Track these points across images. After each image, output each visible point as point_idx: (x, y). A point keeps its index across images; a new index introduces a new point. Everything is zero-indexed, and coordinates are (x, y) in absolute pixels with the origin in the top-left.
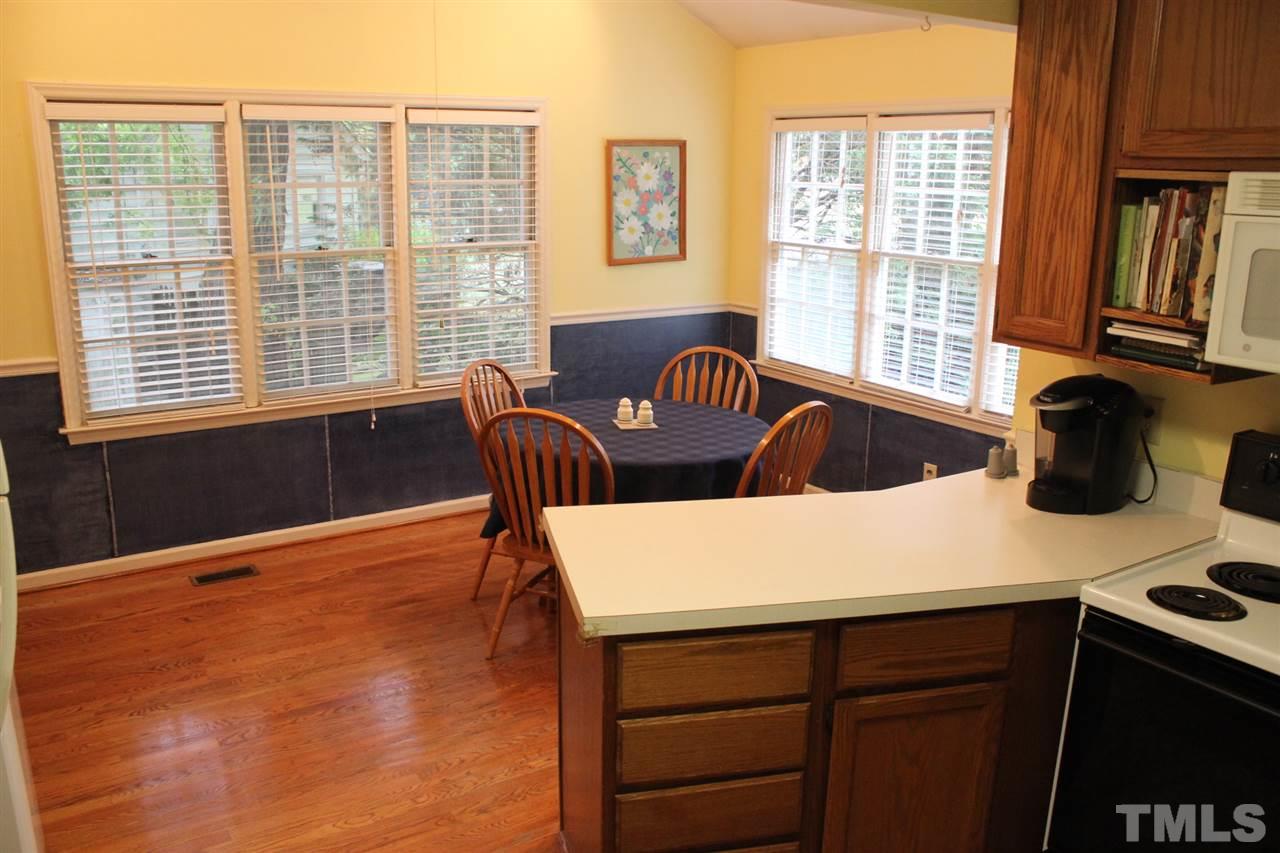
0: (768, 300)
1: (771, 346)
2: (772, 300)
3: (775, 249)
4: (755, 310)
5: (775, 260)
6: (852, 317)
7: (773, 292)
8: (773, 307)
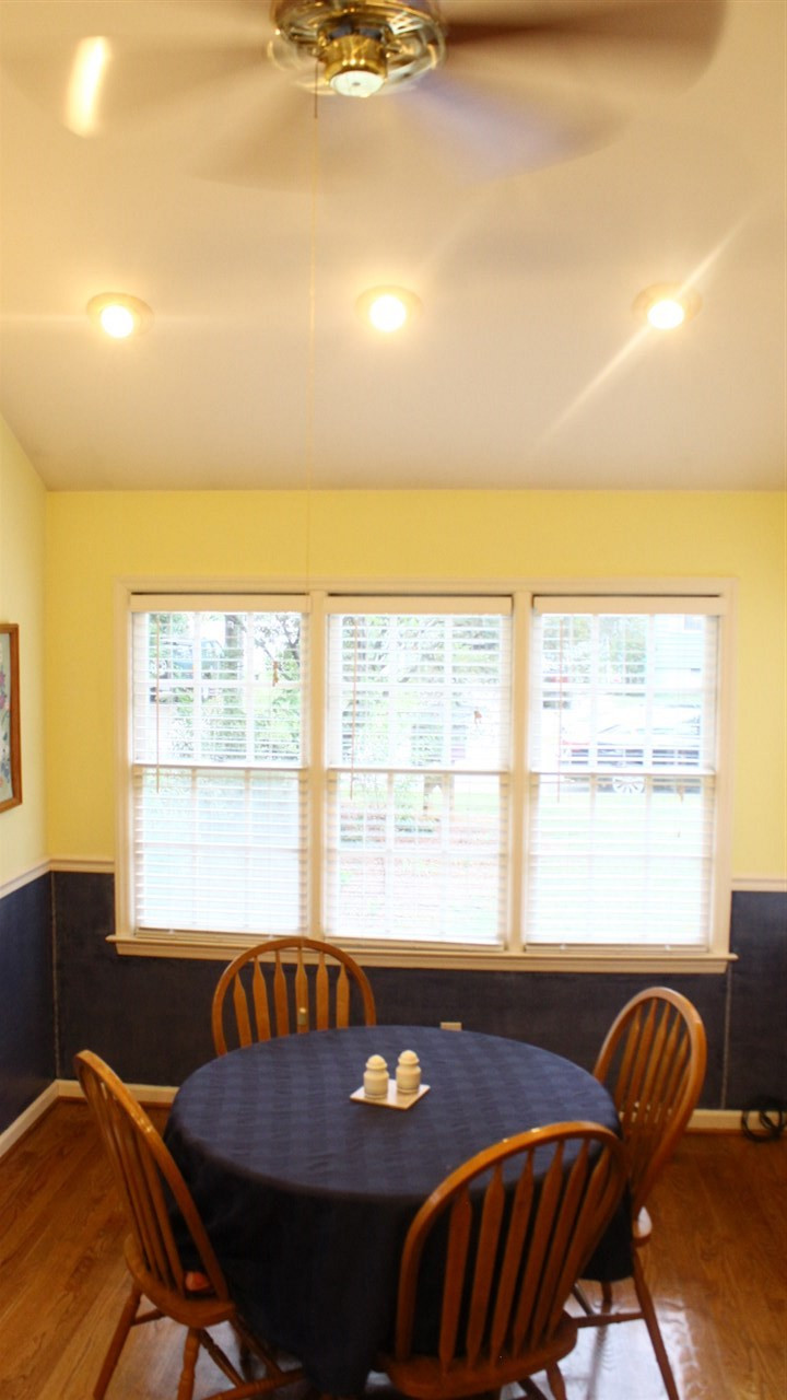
0: (131, 847)
1: (138, 912)
2: (137, 845)
3: (137, 773)
4: (112, 863)
5: (138, 789)
6: (296, 855)
7: (137, 834)
8: (138, 857)
